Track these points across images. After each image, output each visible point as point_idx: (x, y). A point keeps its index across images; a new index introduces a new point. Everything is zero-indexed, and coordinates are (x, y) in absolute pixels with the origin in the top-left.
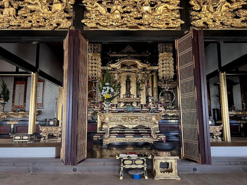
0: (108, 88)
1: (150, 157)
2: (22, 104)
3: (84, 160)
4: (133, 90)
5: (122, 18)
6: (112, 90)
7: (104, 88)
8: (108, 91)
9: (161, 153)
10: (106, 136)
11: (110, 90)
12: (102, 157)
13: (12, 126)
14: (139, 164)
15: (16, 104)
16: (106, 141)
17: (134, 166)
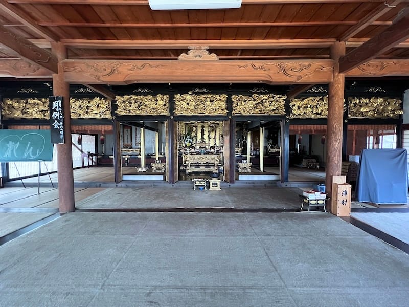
0: (189, 139)
1: (208, 180)
2: (130, 143)
3: (177, 181)
4: (206, 136)
5: (195, 108)
6: (191, 141)
7: (186, 139)
8: (188, 141)
9: (213, 179)
10: (188, 168)
11: (190, 141)
12: (186, 180)
13: (126, 159)
14: (203, 183)
15: (126, 143)
16: (188, 171)
17: (200, 184)
